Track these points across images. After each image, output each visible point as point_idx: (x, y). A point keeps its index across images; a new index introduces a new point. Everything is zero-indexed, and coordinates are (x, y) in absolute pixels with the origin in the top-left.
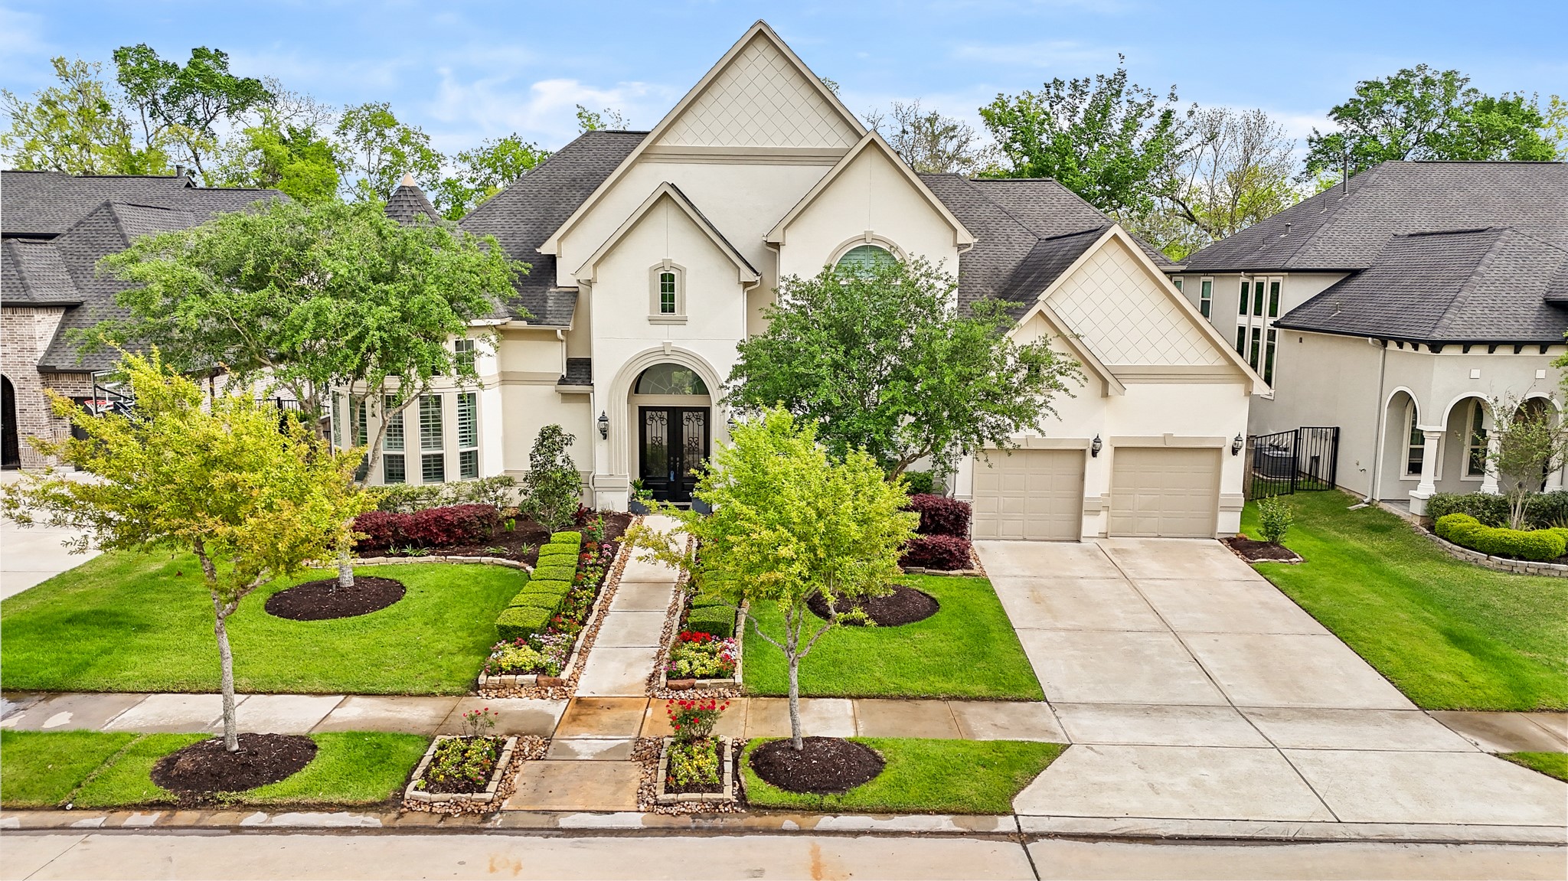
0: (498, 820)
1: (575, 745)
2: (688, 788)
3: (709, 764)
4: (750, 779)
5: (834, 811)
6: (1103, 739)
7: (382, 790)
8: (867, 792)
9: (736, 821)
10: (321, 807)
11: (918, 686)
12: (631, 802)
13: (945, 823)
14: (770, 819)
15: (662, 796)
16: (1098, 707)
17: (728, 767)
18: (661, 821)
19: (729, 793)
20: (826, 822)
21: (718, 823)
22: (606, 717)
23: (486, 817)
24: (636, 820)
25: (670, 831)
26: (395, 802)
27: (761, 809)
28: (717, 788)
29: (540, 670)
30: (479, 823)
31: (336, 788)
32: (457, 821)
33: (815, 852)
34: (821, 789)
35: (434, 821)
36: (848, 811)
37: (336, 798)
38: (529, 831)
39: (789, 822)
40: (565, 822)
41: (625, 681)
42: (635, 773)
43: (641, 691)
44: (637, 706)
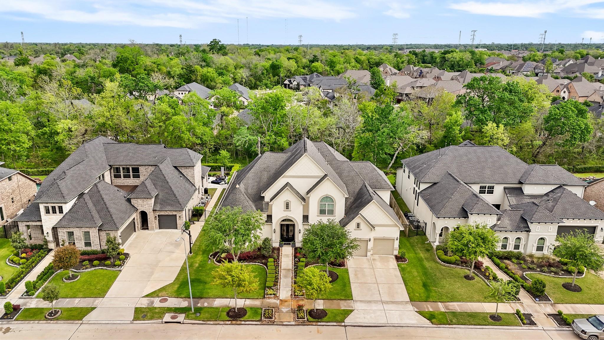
0: (275, 323)
1: (283, 310)
2: (301, 318)
3: (302, 314)
4: (309, 317)
5: (320, 322)
6: (360, 309)
7: (259, 318)
8: (325, 319)
9: (307, 323)
10: (251, 321)
11: (333, 297)
12: (292, 320)
13: (335, 324)
14: (311, 323)
15: (297, 320)
16: (361, 301)
17: (305, 314)
18: (297, 323)
19: (306, 319)
20: (319, 324)
21: (305, 324)
22: (286, 304)
23: (274, 322)
24: (294, 323)
25: (298, 325)
26: (260, 320)
27: (310, 322)
28: (304, 318)
29: (274, 294)
30: (273, 323)
31: (253, 318)
32: (270, 323)
33: (318, 329)
34: (318, 319)
35: (267, 323)
36: (322, 322)
37: (253, 320)
38: (280, 325)
39: (314, 324)
40: (284, 323)
41: (287, 296)
42: (292, 315)
43: (290, 298)
44: (290, 301)
